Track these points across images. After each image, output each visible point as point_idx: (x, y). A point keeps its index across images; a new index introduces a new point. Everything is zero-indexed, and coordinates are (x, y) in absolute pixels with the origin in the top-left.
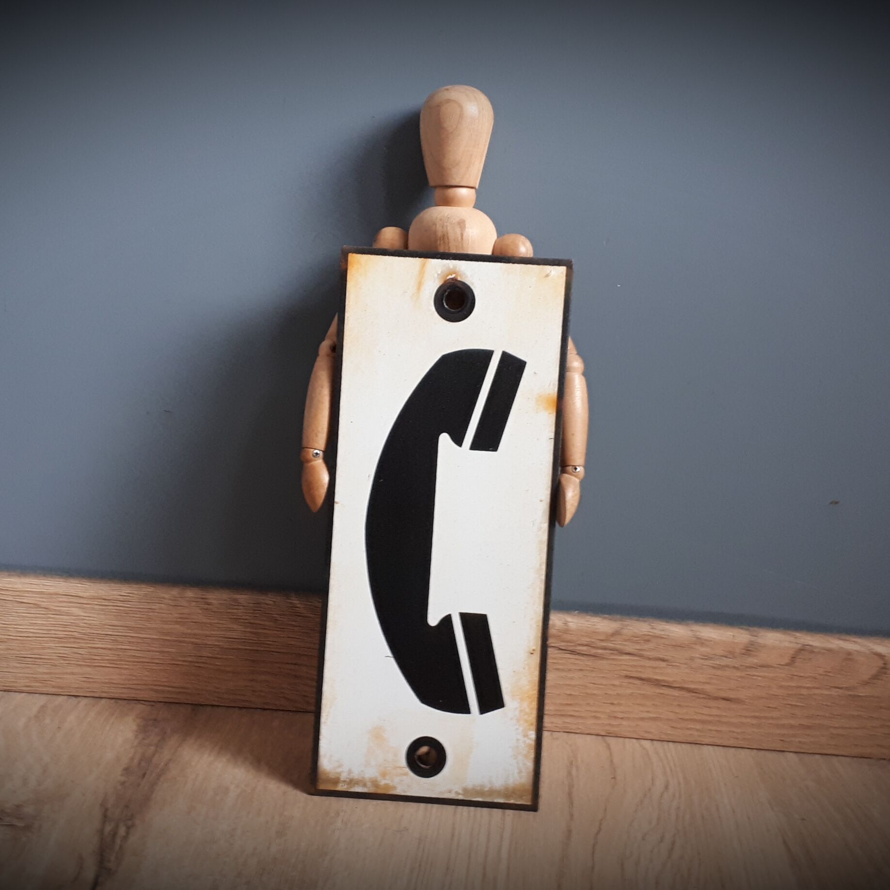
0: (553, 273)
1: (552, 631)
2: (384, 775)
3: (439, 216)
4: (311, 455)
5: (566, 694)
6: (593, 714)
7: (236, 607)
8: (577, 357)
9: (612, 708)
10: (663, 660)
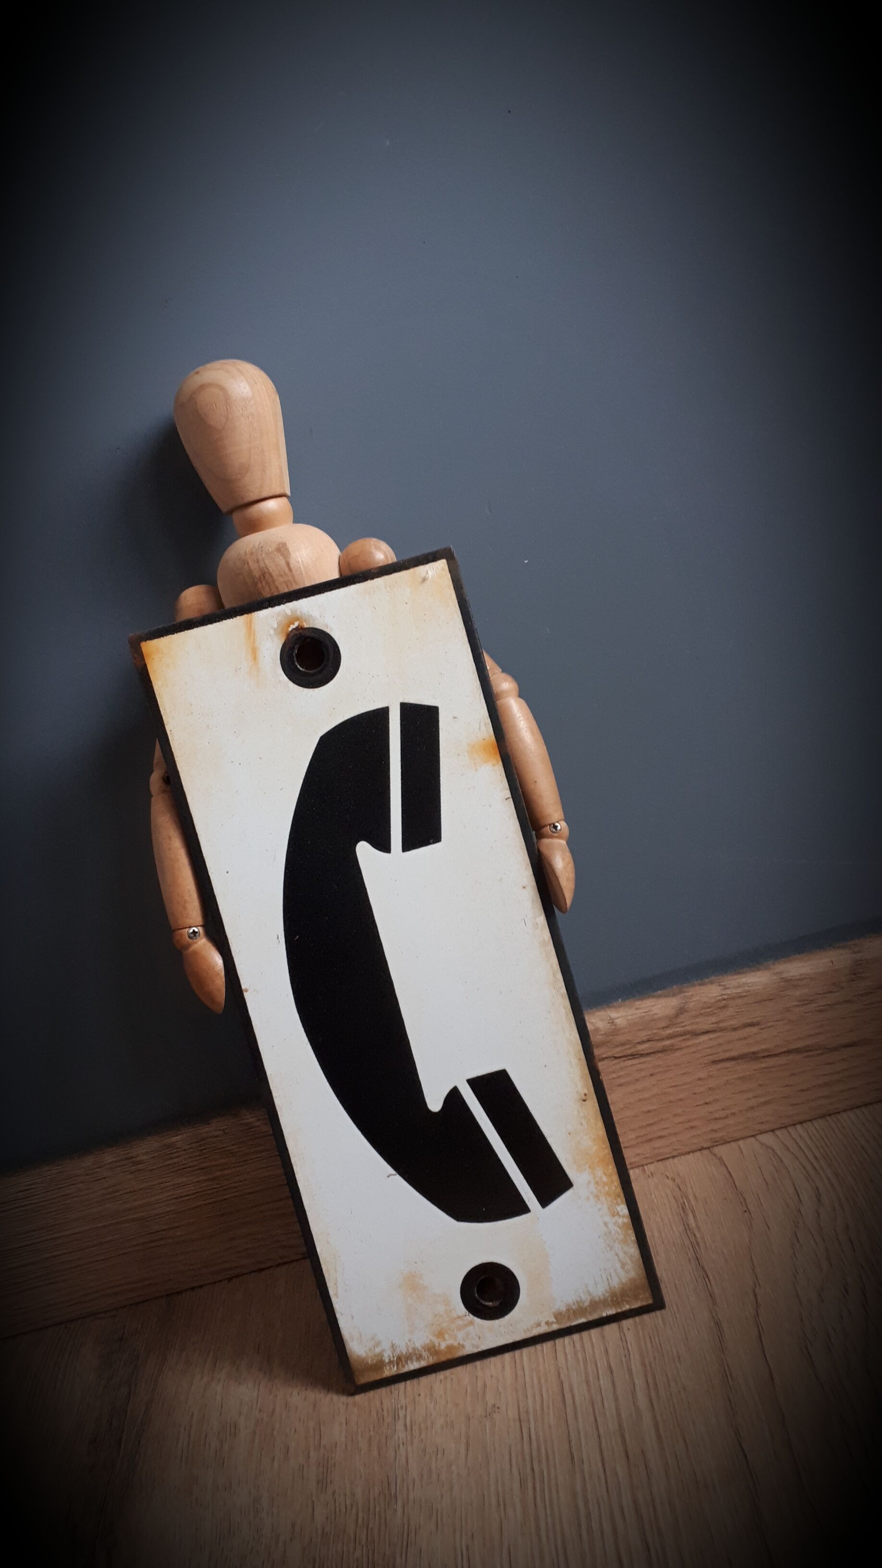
0: (430, 573)
1: (594, 1038)
2: (440, 1334)
3: (247, 550)
4: (187, 937)
5: (643, 1112)
6: (687, 1125)
7: (176, 1155)
8: (503, 675)
9: (710, 1108)
10: (751, 1025)
